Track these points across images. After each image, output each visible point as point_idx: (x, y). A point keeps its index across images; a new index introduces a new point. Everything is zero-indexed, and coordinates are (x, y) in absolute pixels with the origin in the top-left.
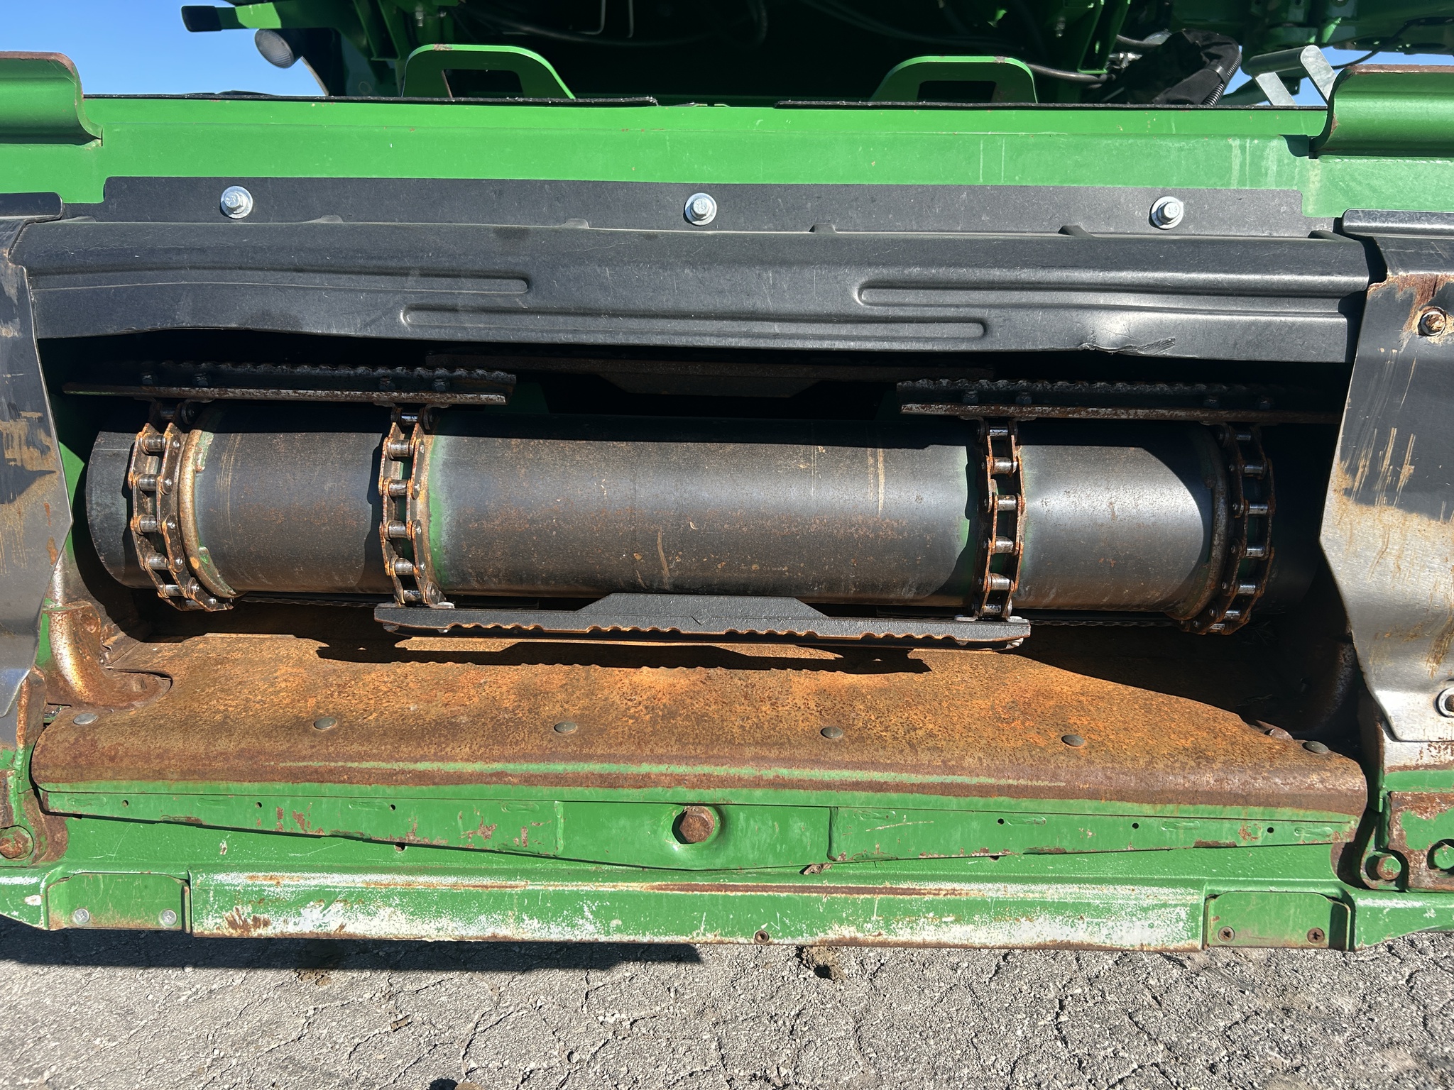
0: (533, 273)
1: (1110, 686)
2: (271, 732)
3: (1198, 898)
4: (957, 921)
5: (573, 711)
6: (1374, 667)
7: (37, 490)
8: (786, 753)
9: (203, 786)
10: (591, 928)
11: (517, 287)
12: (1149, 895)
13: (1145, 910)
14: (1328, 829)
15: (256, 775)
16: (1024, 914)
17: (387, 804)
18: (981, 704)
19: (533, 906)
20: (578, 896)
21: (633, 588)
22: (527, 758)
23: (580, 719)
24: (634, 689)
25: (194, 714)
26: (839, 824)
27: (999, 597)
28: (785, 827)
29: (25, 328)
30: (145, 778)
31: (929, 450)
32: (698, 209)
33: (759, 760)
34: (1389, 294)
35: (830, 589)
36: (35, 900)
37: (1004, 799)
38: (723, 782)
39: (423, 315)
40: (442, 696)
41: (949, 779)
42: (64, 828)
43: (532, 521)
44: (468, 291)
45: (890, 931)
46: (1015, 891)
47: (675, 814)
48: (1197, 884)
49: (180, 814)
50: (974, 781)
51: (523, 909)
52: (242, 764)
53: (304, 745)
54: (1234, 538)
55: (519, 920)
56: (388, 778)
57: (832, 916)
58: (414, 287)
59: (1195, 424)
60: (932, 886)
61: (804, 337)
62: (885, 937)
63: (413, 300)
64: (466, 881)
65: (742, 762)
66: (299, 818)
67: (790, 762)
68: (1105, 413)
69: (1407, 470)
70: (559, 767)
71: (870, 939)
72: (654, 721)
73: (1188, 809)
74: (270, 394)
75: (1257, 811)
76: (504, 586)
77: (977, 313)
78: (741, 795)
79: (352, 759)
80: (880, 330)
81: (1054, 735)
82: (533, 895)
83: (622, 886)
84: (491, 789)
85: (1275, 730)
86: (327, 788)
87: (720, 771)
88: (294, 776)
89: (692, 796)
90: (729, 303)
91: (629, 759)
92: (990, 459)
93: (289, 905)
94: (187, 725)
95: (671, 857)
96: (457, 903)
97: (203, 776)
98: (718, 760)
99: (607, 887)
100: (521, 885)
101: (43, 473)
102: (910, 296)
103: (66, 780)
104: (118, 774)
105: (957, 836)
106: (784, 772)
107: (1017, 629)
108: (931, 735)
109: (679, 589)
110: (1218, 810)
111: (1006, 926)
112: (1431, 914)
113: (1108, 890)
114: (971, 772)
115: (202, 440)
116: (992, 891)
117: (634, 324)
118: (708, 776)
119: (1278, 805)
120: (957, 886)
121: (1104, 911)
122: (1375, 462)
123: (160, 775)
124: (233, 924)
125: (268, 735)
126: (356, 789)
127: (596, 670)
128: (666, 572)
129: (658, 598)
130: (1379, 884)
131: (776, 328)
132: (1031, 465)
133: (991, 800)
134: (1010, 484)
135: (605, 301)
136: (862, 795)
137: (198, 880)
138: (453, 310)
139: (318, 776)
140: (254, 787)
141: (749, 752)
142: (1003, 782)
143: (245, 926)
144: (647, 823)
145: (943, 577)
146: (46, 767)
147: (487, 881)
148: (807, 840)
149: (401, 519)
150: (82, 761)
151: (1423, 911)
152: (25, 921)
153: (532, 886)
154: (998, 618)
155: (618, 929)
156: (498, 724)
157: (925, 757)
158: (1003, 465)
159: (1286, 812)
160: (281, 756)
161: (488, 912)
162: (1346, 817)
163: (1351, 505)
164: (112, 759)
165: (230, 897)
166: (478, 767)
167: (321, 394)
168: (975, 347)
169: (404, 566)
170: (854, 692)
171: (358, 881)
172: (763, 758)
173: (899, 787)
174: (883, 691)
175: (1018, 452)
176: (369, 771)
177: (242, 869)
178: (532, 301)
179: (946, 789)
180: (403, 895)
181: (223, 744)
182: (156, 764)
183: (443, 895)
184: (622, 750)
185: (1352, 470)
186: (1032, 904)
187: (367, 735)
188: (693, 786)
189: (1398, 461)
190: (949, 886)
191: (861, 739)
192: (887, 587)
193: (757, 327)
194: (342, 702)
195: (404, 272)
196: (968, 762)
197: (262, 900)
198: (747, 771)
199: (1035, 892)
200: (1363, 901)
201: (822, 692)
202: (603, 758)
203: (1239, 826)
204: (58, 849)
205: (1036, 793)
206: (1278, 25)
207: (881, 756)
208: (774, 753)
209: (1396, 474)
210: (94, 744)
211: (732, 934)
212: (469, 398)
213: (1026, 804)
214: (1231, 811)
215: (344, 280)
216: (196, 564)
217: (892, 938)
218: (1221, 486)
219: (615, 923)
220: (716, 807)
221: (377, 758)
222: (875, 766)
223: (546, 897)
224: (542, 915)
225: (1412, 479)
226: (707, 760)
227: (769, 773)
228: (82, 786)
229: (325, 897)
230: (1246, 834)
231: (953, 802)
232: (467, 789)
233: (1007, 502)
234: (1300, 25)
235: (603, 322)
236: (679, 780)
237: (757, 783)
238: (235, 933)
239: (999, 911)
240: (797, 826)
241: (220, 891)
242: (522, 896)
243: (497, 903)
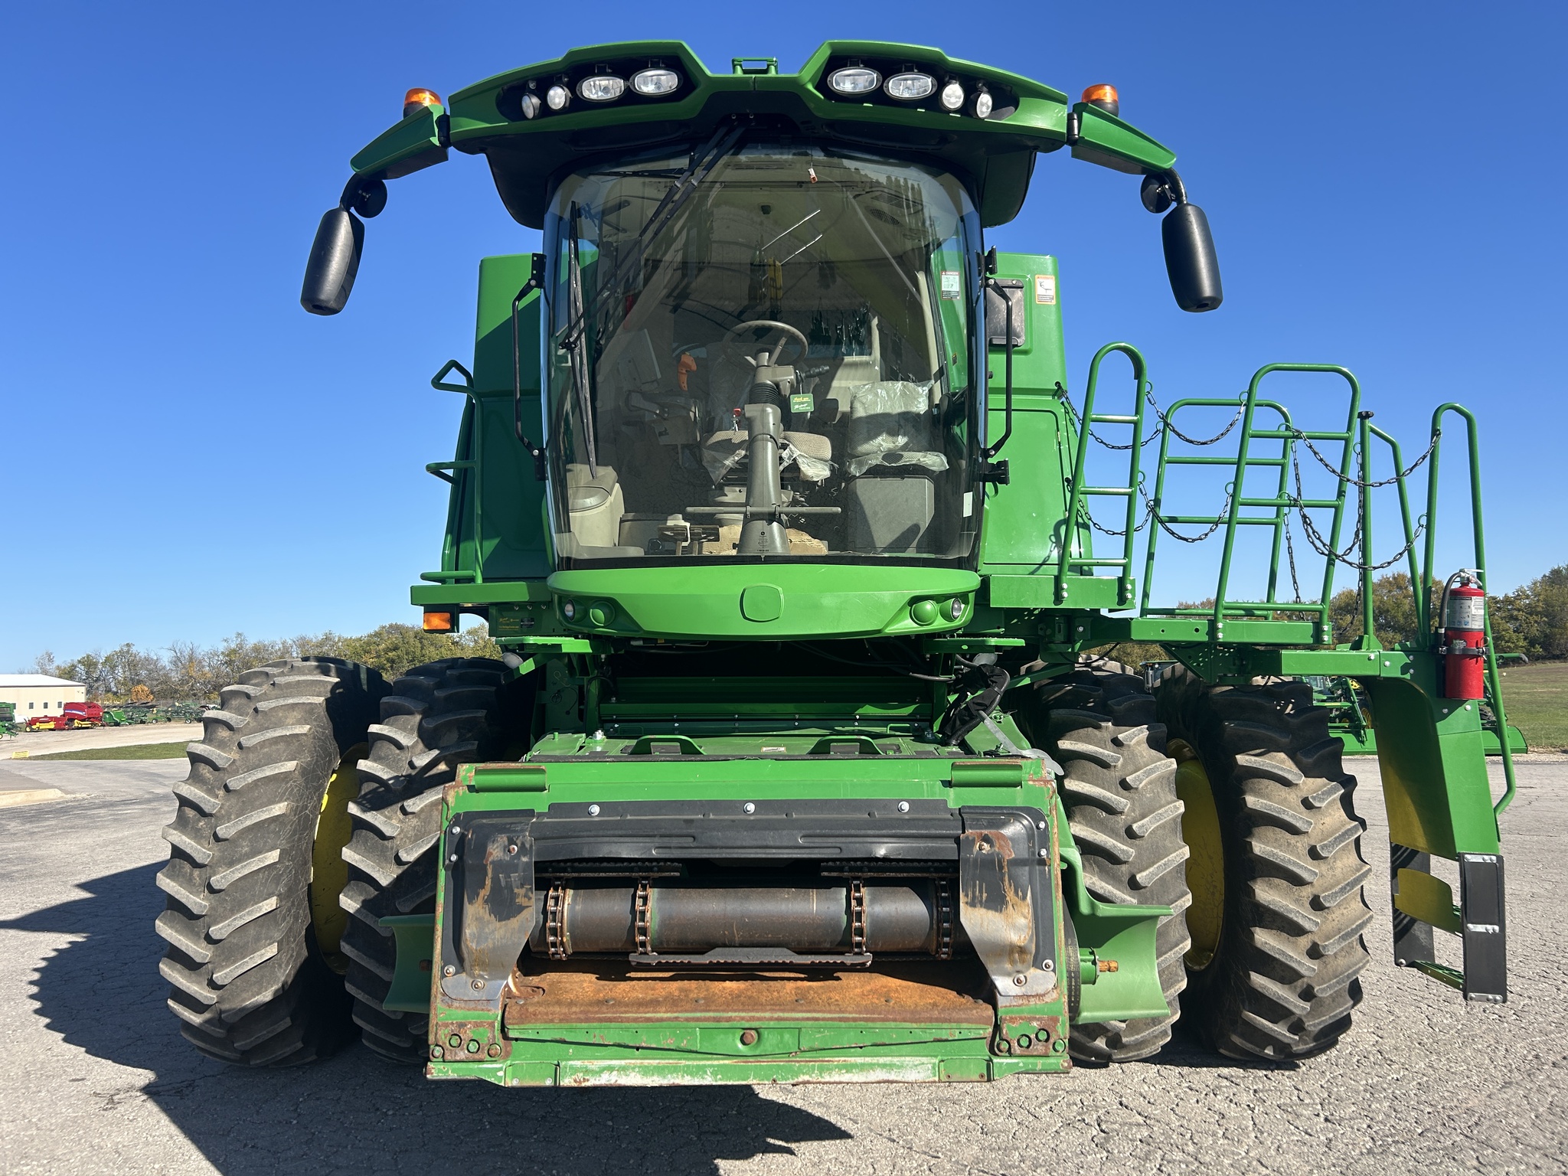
0: (696, 835)
1: (911, 983)
2: (591, 1004)
3: (936, 1061)
4: (847, 1072)
5: (702, 996)
6: (990, 967)
7: (525, 914)
8: (782, 1008)
9: (567, 1025)
10: (710, 1079)
11: (691, 839)
12: (917, 1060)
13: (916, 1066)
14: (981, 1032)
15: (587, 1020)
16: (872, 1069)
17: (634, 1031)
18: (858, 990)
19: (688, 1071)
20: (705, 1066)
21: (725, 946)
22: (686, 1011)
23: (704, 998)
24: (724, 988)
25: (559, 1000)
26: (802, 1034)
27: (859, 945)
28: (782, 1037)
29: (531, 858)
30: (546, 1022)
31: (832, 889)
32: (748, 809)
33: (772, 1010)
34: (967, 838)
35: (798, 944)
36: (501, 1074)
37: (862, 1023)
38: (759, 1019)
39: (660, 850)
40: (651, 992)
41: (841, 1015)
42: (511, 1045)
43: (689, 920)
44: (675, 841)
45: (822, 1077)
46: (868, 1060)
47: (741, 1033)
48: (936, 1056)
49: (557, 1037)
50: (851, 1016)
51: (684, 1072)
52: (582, 1016)
53: (604, 1009)
54: (939, 922)
55: (683, 1076)
56: (635, 1020)
57: (800, 1072)
58: (658, 841)
59: (928, 878)
60: (837, 1059)
61: (783, 854)
62: (820, 1079)
63: (657, 845)
64: (663, 1061)
65: (766, 1011)
66: (602, 1037)
67: (783, 1011)
68: (892, 875)
69: (985, 895)
70: (698, 1015)
71: (815, 1080)
72: (732, 998)
73: (929, 1025)
74: (596, 875)
75: (954, 1025)
76: (676, 946)
77: (838, 845)
78: (764, 1024)
79: (622, 1013)
80: (808, 851)
81: (883, 1000)
82: (688, 1066)
83: (721, 1062)
84: (673, 1024)
85: (966, 996)
86: (613, 1025)
87: (758, 1015)
88: (601, 1020)
89: (747, 1025)
90: (759, 843)
91: (724, 1011)
92: (853, 892)
93: (597, 1072)
94: (559, 1003)
95: (738, 1050)
96: (660, 1071)
97: (568, 1021)
98: (757, 1011)
99: (716, 1063)
100: (683, 1062)
101: (528, 907)
102: (817, 840)
103: (517, 1024)
104: (536, 1021)
105: (846, 1039)
106: (781, 1015)
107: (868, 959)
108: (837, 1000)
109: (741, 946)
110: (940, 1025)
111: (865, 1073)
112: (1021, 1065)
113: (903, 1059)
114: (850, 1013)
115: (570, 892)
116: (859, 1060)
117: (728, 851)
118: (753, 1017)
119: (962, 1022)
120: (846, 1059)
121: (901, 1067)
122: (974, 893)
123: (552, 1021)
124: (575, 1081)
125: (590, 1005)
126: (624, 1025)
127: (708, 983)
128: (737, 939)
129: (734, 949)
130: (1003, 1054)
131: (774, 851)
132: (869, 894)
133: (857, 1023)
134: (860, 901)
135: (719, 844)
136: (810, 1023)
137: (562, 1064)
138: (670, 848)
139: (610, 1020)
140: (584, 1025)
141: (768, 1008)
142: (861, 1016)
143: (580, 1082)
144: (731, 1036)
145: (839, 938)
146: (509, 1019)
147: (671, 1061)
148: (790, 1042)
149: (643, 920)
150: (523, 1016)
151: (1018, 1063)
152: (497, 1083)
153: (688, 1063)
154: (860, 954)
155: (720, 1079)
156: (674, 1001)
157: (833, 1008)
158: (857, 894)
159: (965, 1025)
160: (596, 1012)
161: (671, 1073)
162: (986, 1027)
163: (969, 908)
164: (534, 1015)
165: (575, 1070)
166: (669, 1015)
167: (614, 874)
168: (838, 856)
169: (642, 938)
170: (810, 988)
171: (623, 1062)
172: (774, 1010)
173: (824, 1019)
174: (822, 987)
175: (862, 890)
176: (628, 1018)
177: (579, 1060)
178: (695, 844)
179: (841, 1019)
180: (639, 1067)
181: (574, 1009)
182: (550, 1017)
183: (655, 1067)
184: (721, 1008)
185: (967, 895)
186: (874, 1064)
187: (627, 1005)
188: (748, 1021)
189: (981, 892)
190: (843, 1059)
191: (810, 1002)
192: (819, 943)
193: (768, 851)
194: (613, 994)
195: (654, 836)
196: (849, 1009)
197: (587, 1071)
198: (767, 1015)
199: (875, 1060)
200: (996, 1060)
201: (797, 988)
202: (714, 1011)
203: (949, 1031)
204: (507, 1055)
205: (873, 1020)
206: (1053, 642)
207: (817, 1008)
208: (778, 1007)
209: (981, 897)
210: (527, 1010)
211: (763, 1080)
212: (667, 874)
213: (870, 1024)
214: (945, 1025)
215: (635, 839)
216: (565, 940)
217: (823, 1080)
218: (934, 901)
219: (719, 1076)
220: (756, 1029)
221: (631, 1012)
222: (815, 1011)
223: (693, 1066)
224: (692, 1074)
225: (987, 897)
226: (753, 1011)
227: (776, 1015)
228: (522, 1026)
229: (611, 1069)
230: (951, 1035)
231: (843, 1024)
232: (664, 1024)
233: (858, 908)
234: (1063, 643)
235: (718, 850)
236: (743, 1019)
237: (771, 1019)
238: (576, 1085)
239: (862, 1067)
240: (787, 1036)
241: (571, 1067)
242: (684, 1066)
243: (675, 1069)
